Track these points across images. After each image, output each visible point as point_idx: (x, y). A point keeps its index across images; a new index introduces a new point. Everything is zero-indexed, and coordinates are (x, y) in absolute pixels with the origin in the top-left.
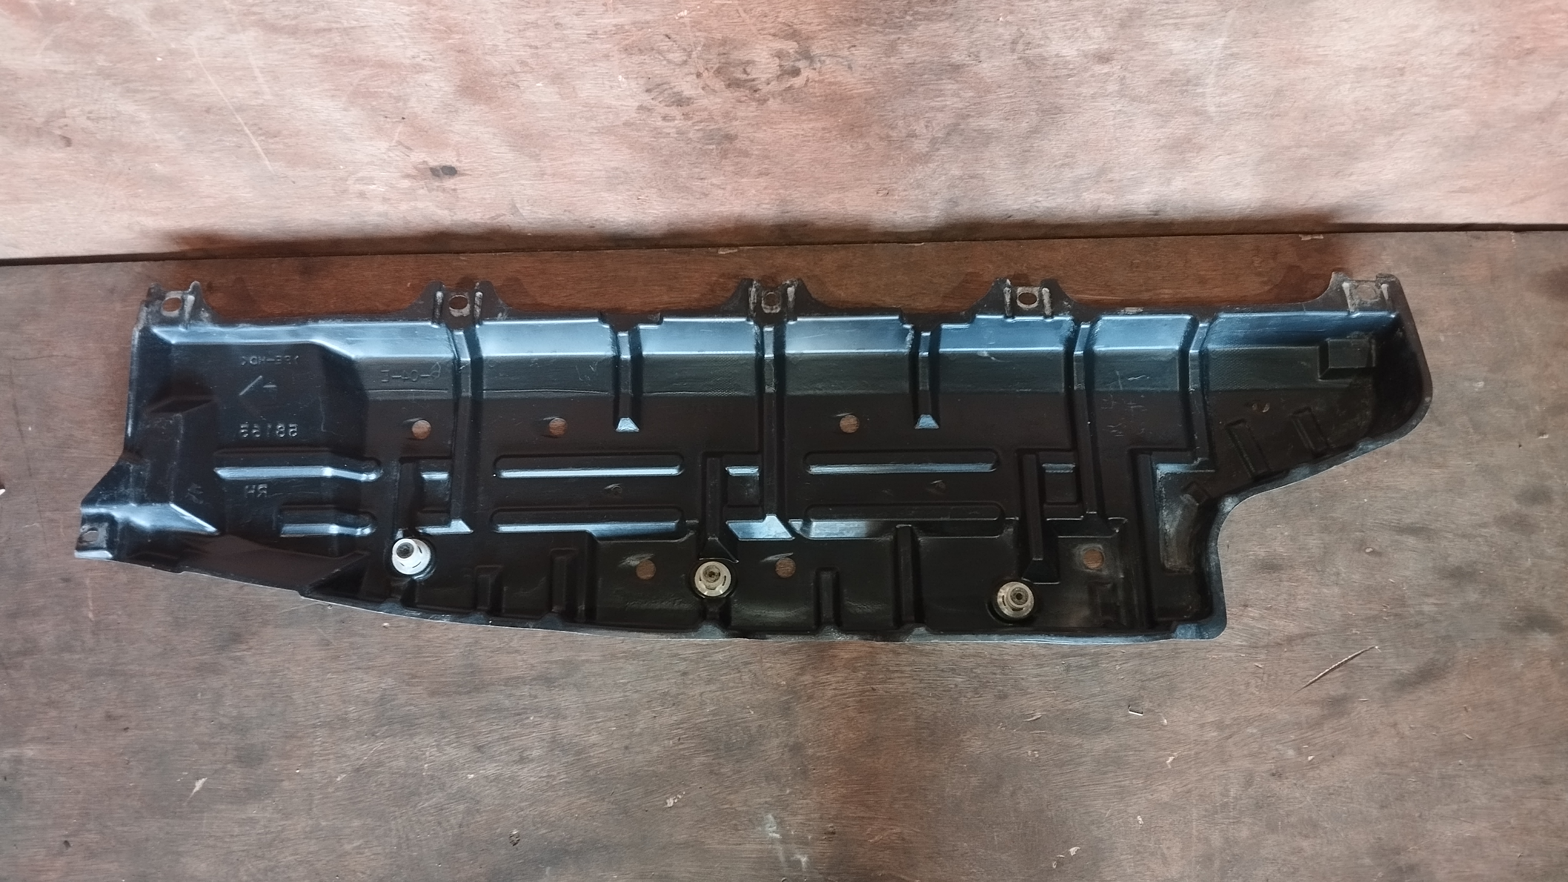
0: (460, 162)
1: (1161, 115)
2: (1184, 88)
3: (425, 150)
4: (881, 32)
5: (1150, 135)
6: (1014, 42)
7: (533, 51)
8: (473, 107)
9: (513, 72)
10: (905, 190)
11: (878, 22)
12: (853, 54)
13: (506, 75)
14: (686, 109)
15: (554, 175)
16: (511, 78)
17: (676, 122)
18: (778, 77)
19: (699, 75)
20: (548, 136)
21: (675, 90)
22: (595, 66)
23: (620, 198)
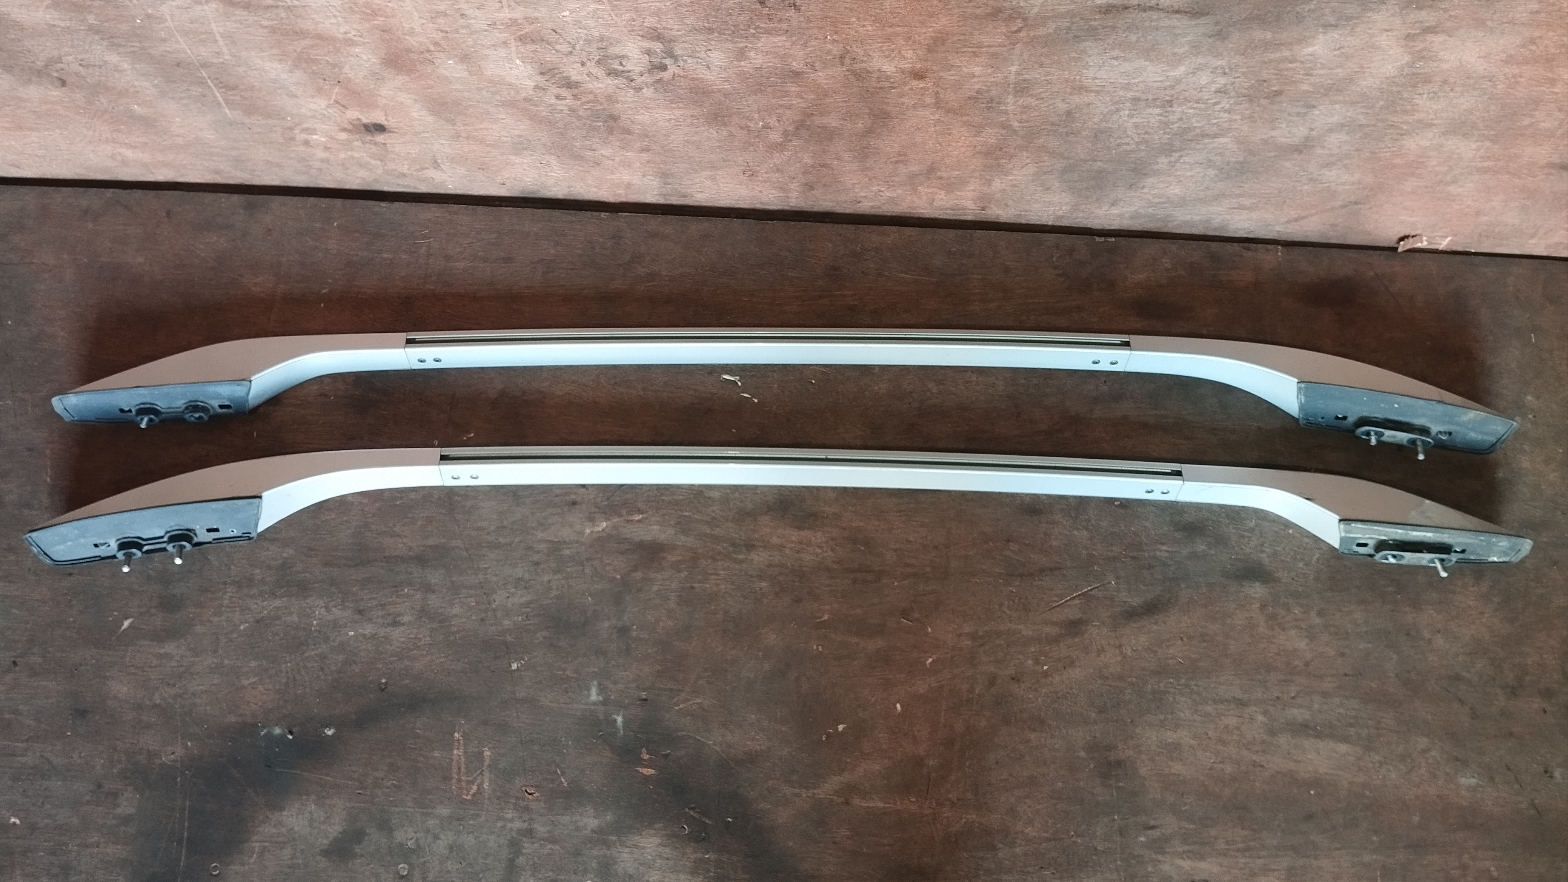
0: (388, 121)
1: (974, 126)
2: (989, 105)
3: (359, 109)
4: (731, 41)
5: (967, 142)
6: (842, 57)
7: (444, 34)
8: (396, 77)
9: (429, 51)
10: (766, 173)
11: (727, 32)
12: (709, 56)
13: (422, 52)
14: (576, 91)
15: (468, 138)
16: (427, 55)
17: (568, 101)
18: (649, 70)
19: (583, 64)
20: (461, 104)
21: (564, 75)
22: (496, 50)
23: (525, 161)
